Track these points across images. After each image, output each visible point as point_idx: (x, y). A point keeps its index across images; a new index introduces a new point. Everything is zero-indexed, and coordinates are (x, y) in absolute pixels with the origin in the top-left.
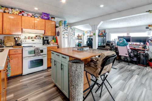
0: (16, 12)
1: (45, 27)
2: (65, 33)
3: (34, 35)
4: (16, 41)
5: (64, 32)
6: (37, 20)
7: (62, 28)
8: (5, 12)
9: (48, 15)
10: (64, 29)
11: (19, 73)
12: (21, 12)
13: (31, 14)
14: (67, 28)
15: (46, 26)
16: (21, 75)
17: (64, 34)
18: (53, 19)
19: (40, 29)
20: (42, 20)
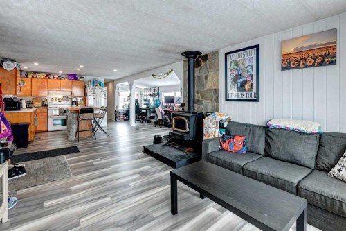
0: (42, 76)
1: (72, 88)
2: (92, 94)
3: (61, 97)
4: (43, 102)
6: (64, 81)
7: (88, 89)
8: (33, 77)
9: (74, 76)
10: (91, 89)
11: (44, 129)
12: (47, 76)
13: (57, 76)
16: (47, 131)
18: (82, 79)
20: (68, 81)
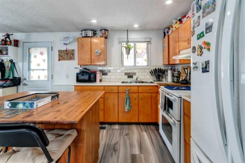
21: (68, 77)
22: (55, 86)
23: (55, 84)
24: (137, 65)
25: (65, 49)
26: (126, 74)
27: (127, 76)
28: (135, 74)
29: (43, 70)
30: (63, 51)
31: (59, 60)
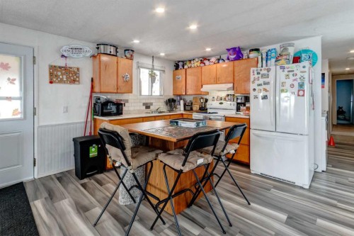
1: (234, 76)
2: (259, 85)
3: (224, 94)
5: (257, 82)
7: (252, 73)
10: (256, 76)
12: (202, 61)
14: (269, 70)
15: (236, 74)
17: (257, 88)
19: (224, 81)
21: (67, 111)
22: (42, 127)
23: (41, 124)
24: (153, 94)
25: (64, 65)
26: (144, 104)
27: (144, 107)
28: (152, 104)
29: (9, 99)
30: (60, 67)
31: (51, 82)
